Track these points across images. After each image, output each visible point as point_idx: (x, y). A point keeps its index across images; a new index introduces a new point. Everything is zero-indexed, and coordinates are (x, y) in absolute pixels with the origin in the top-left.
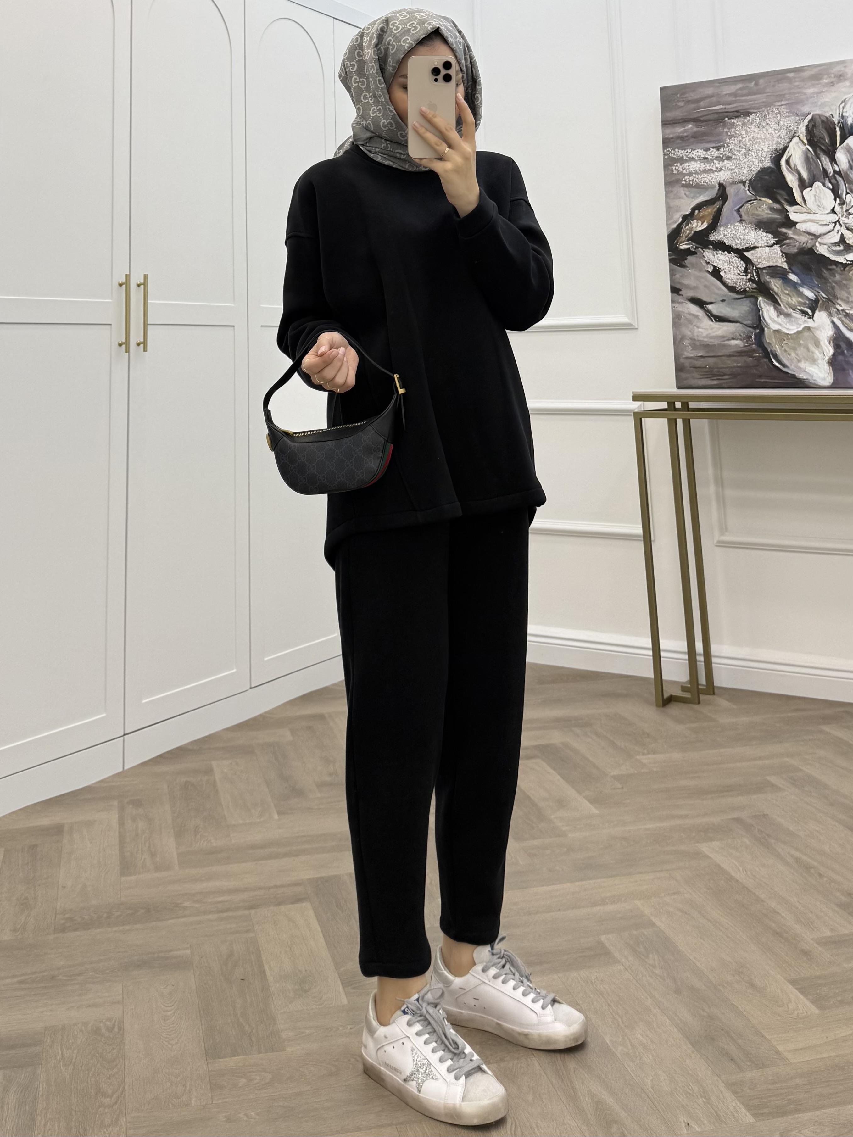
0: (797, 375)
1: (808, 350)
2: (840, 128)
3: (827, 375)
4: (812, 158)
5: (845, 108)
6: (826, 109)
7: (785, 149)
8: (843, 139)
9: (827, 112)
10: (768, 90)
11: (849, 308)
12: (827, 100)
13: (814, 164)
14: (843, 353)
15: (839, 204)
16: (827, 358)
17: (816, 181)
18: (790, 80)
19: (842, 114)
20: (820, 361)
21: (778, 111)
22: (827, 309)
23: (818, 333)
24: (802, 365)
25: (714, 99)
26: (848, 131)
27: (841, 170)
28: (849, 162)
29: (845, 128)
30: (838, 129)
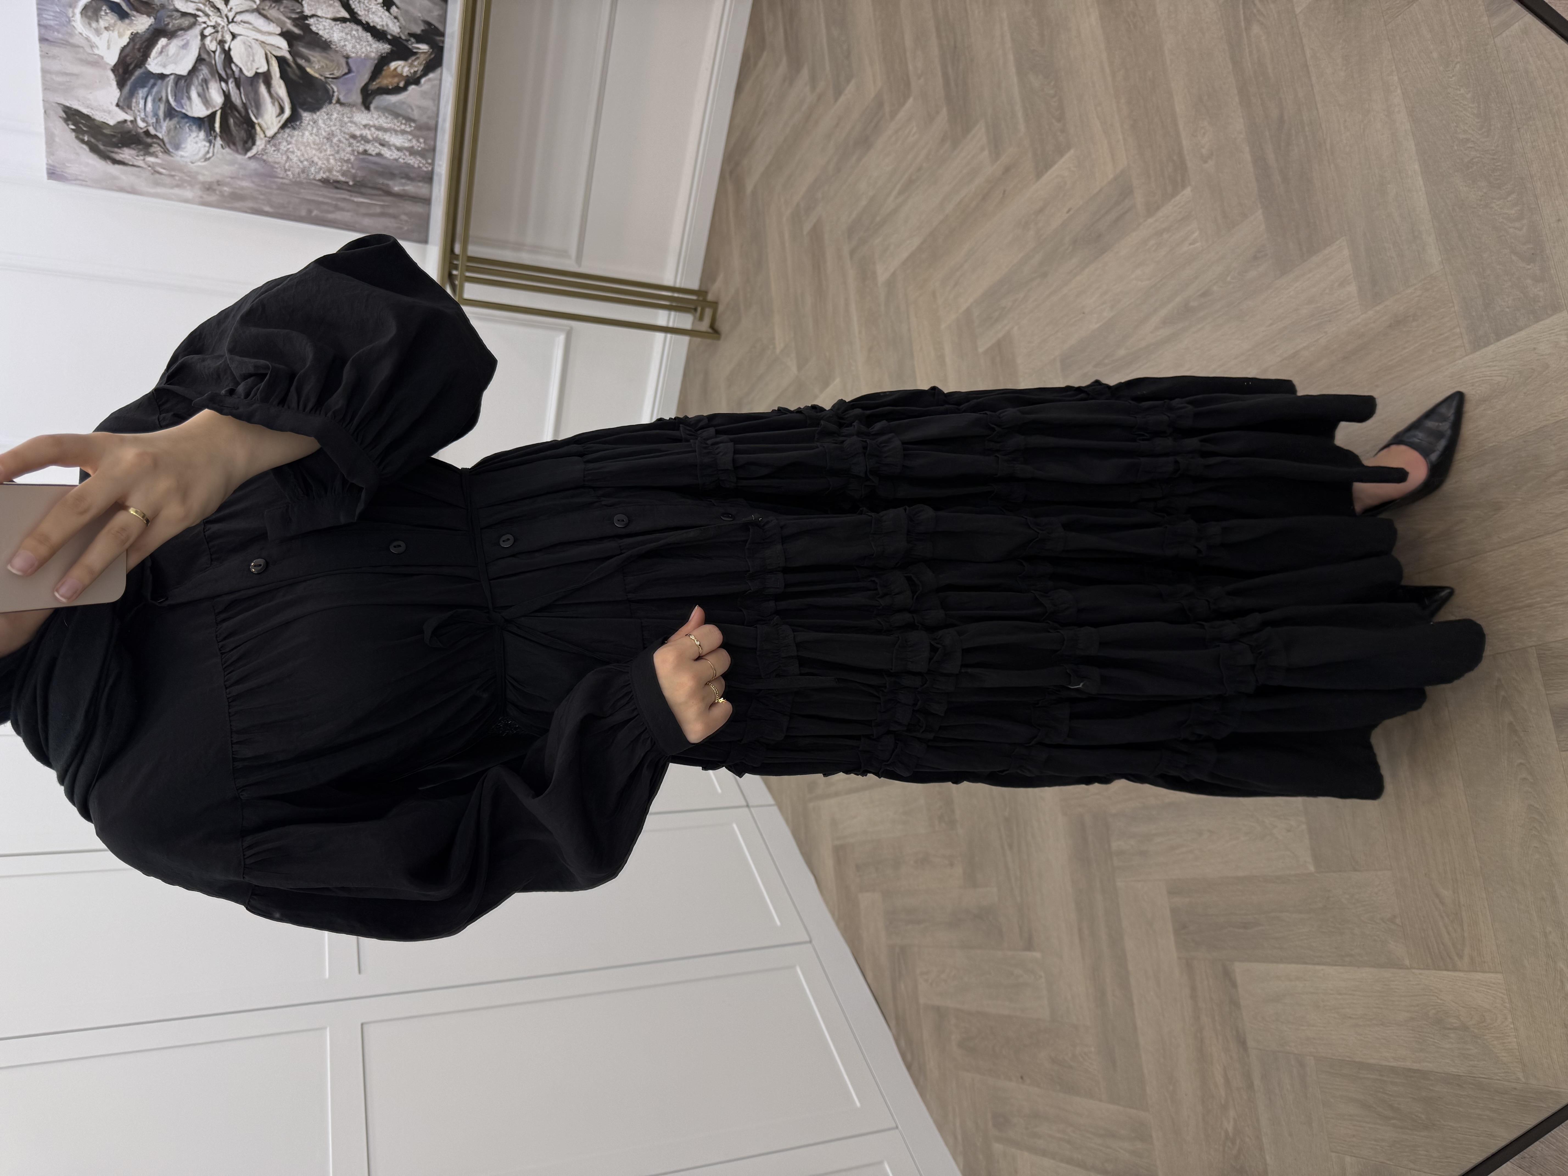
2: (214, 131)
4: (252, 106)
5: (206, 151)
7: (283, 127)
8: (212, 118)
9: (229, 153)
10: (297, 201)
12: (226, 166)
13: (250, 99)
15: (225, 42)
18: (268, 203)
19: (211, 145)
21: (287, 172)
26: (205, 123)
27: (219, 84)
28: (208, 88)
29: (208, 128)
30: (217, 129)
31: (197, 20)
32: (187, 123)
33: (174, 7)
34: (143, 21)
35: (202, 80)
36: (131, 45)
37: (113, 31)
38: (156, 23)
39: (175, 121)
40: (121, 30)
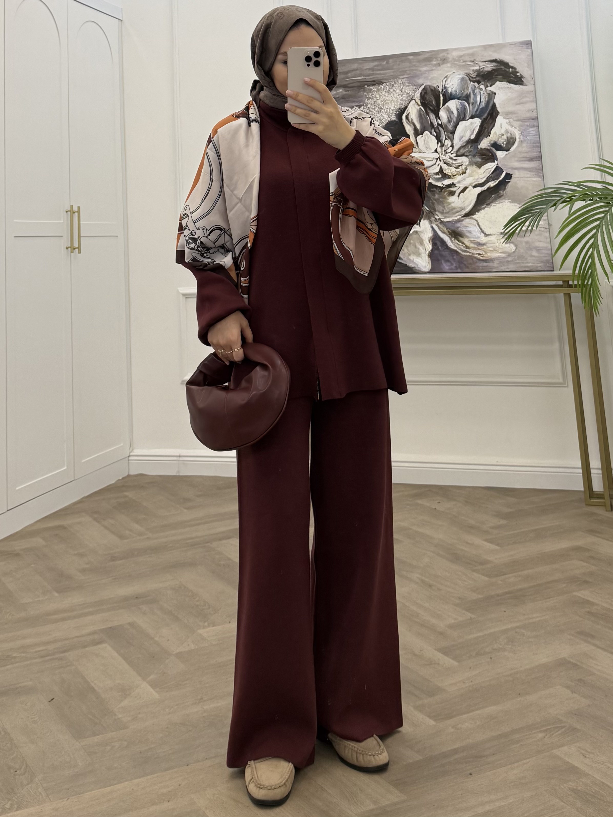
0: (408, 264)
1: (415, 247)
2: (443, 95)
3: (427, 264)
4: (424, 115)
5: (447, 82)
6: (434, 82)
7: (406, 108)
8: (445, 102)
9: (435, 84)
10: (395, 67)
11: (443, 218)
12: (435, 75)
13: (425, 119)
14: (438, 249)
15: (440, 146)
16: (427, 252)
17: (425, 131)
18: (410, 61)
19: (445, 86)
20: (423, 255)
21: (401, 82)
22: (429, 218)
23: (422, 235)
24: (412, 257)
25: (358, 72)
26: (449, 97)
27: (443, 123)
28: (448, 118)
29: (446, 95)
30: (441, 96)
31: (456, 154)
32: (458, 95)
33: (468, 157)
34: (484, 145)
35: (451, 121)
36: (490, 129)
37: (499, 134)
38: (478, 146)
39: (465, 94)
40: (495, 136)
